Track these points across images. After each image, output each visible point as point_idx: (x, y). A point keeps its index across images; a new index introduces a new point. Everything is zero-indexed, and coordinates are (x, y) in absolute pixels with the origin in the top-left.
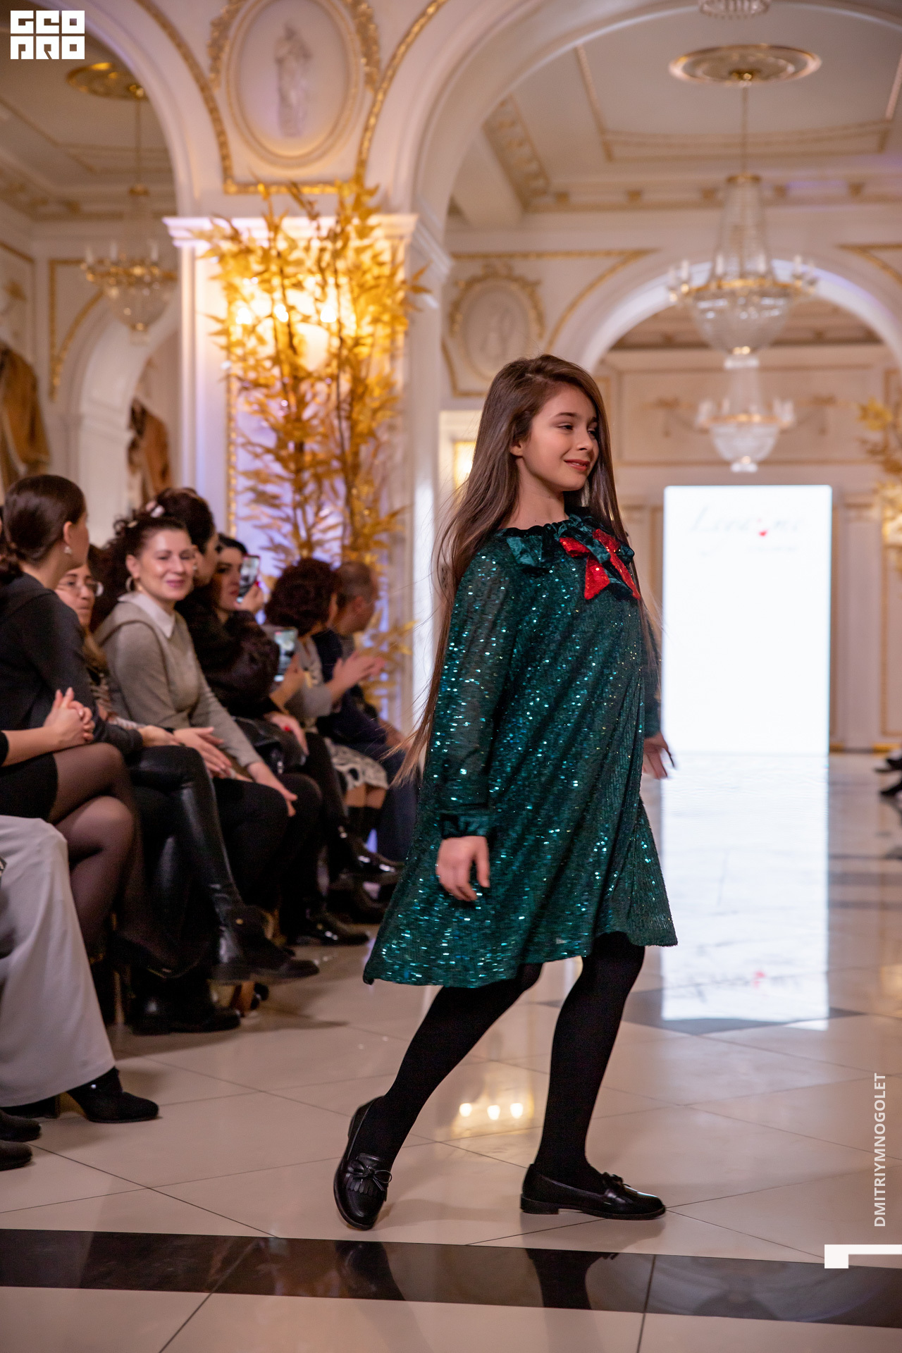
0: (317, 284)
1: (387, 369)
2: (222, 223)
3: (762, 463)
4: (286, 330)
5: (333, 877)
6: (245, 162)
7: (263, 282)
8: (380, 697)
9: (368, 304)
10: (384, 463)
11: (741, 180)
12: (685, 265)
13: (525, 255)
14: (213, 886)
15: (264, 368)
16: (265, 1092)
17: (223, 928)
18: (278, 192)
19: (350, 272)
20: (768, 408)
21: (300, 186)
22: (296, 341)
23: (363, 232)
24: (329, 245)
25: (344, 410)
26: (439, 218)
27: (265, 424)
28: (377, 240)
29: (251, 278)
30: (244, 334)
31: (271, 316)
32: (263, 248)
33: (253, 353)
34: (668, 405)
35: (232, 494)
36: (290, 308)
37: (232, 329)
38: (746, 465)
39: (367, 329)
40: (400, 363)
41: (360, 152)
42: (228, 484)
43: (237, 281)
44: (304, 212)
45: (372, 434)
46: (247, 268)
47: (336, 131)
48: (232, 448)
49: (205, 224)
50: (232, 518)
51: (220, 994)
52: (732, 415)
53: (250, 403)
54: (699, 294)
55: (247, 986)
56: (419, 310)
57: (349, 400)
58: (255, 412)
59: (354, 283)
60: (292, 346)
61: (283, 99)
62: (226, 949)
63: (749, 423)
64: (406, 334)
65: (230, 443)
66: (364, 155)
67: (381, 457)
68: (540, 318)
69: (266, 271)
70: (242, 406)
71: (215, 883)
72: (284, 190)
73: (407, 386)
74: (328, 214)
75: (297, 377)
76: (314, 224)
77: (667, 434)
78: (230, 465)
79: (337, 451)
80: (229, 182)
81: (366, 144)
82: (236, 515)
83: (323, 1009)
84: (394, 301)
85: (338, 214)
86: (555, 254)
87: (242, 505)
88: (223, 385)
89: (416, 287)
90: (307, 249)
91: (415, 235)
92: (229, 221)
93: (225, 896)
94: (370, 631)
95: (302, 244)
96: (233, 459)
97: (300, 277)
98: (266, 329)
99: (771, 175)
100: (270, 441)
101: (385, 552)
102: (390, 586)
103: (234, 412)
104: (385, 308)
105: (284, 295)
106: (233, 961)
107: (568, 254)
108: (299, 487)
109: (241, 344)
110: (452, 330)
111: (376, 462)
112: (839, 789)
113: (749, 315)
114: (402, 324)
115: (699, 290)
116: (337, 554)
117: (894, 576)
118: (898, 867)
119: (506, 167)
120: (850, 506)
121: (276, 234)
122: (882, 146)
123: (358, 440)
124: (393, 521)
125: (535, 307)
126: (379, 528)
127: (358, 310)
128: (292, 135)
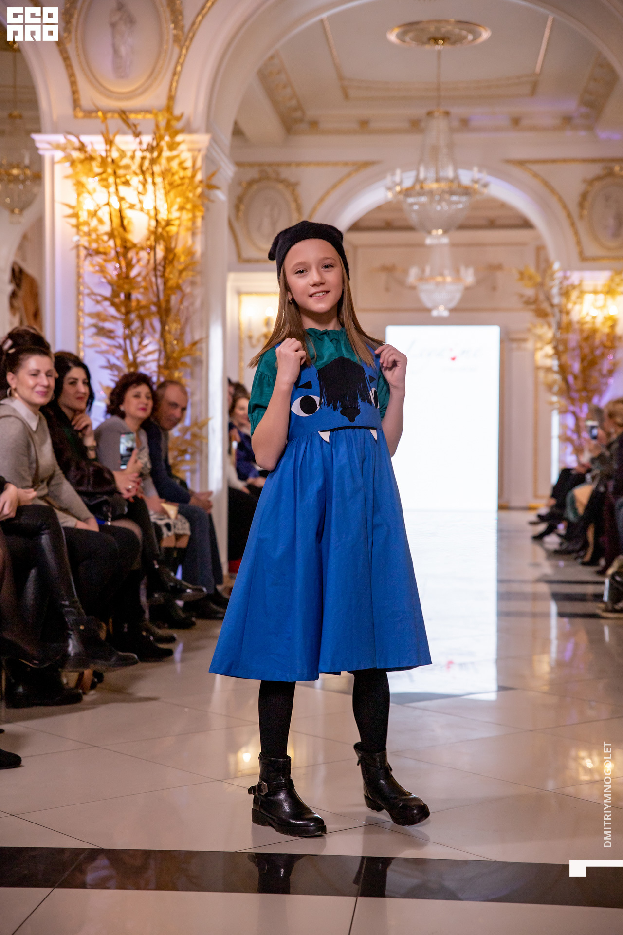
0: (139, 181)
1: (190, 242)
2: (73, 139)
3: (452, 310)
4: (118, 214)
5: (149, 596)
6: (89, 96)
7: (101, 180)
8: (185, 471)
9: (176, 197)
10: (187, 308)
11: (436, 114)
12: (398, 172)
13: (289, 164)
14: (63, 603)
15: (103, 241)
16: (98, 747)
17: (71, 632)
18: (112, 117)
19: (164, 174)
20: (457, 272)
21: (127, 114)
22: (125, 222)
23: (172, 146)
24: (148, 155)
25: (159, 270)
26: (226, 137)
27: (104, 280)
28: (182, 152)
29: (94, 177)
30: (88, 217)
31: (108, 204)
32: (101, 156)
33: (95, 230)
34: (389, 269)
35: (80, 330)
36: (121, 199)
37: (80, 213)
38: (442, 311)
39: (175, 214)
40: (199, 238)
41: (170, 90)
42: (78, 321)
43: (84, 179)
44: (130, 131)
45: (178, 287)
46: (91, 170)
47: (153, 75)
48: (81, 297)
49: (60, 139)
50: (81, 346)
51: (69, 678)
52: (432, 277)
53: (93, 266)
54: (408, 192)
55: (88, 673)
56: (212, 201)
57: (162, 263)
58: (97, 271)
59: (166, 182)
60: (122, 225)
61: (116, 51)
62: (72, 647)
63: (444, 283)
64: (203, 218)
65: (79, 293)
66: (173, 93)
67: (186, 304)
68: (299, 209)
69: (104, 172)
70: (88, 267)
71: (64, 601)
72: (116, 116)
73: (203, 254)
74: (147, 133)
75: (126, 247)
76: (138, 140)
77: (387, 289)
78: (79, 308)
79: (155, 299)
80: (78, 109)
81: (174, 84)
82: (84, 344)
83: (143, 689)
84: (194, 195)
85: (155, 134)
86: (309, 164)
87: (88, 337)
88: (74, 252)
89: (210, 185)
90: (133, 157)
91: (208, 149)
92: (78, 137)
93: (72, 609)
95: (129, 154)
96: (82, 304)
97: (128, 177)
98: (104, 213)
99: (458, 111)
100: (107, 292)
101: (189, 370)
102: (193, 394)
103: (81, 271)
104: (188, 200)
105: (117, 190)
106: (76, 655)
107: (318, 164)
108: (128, 324)
109: (87, 223)
110: (237, 217)
111: (182, 307)
112: (504, 535)
113: (442, 207)
114: (200, 211)
115: (408, 190)
116: (154, 371)
117: (542, 388)
118: (544, 588)
119: (275, 103)
120: (512, 340)
121: (111, 147)
122: (533, 92)
123: (169, 292)
124: (194, 348)
125: (296, 200)
126: (184, 353)
127: (169, 201)
128: (122, 77)
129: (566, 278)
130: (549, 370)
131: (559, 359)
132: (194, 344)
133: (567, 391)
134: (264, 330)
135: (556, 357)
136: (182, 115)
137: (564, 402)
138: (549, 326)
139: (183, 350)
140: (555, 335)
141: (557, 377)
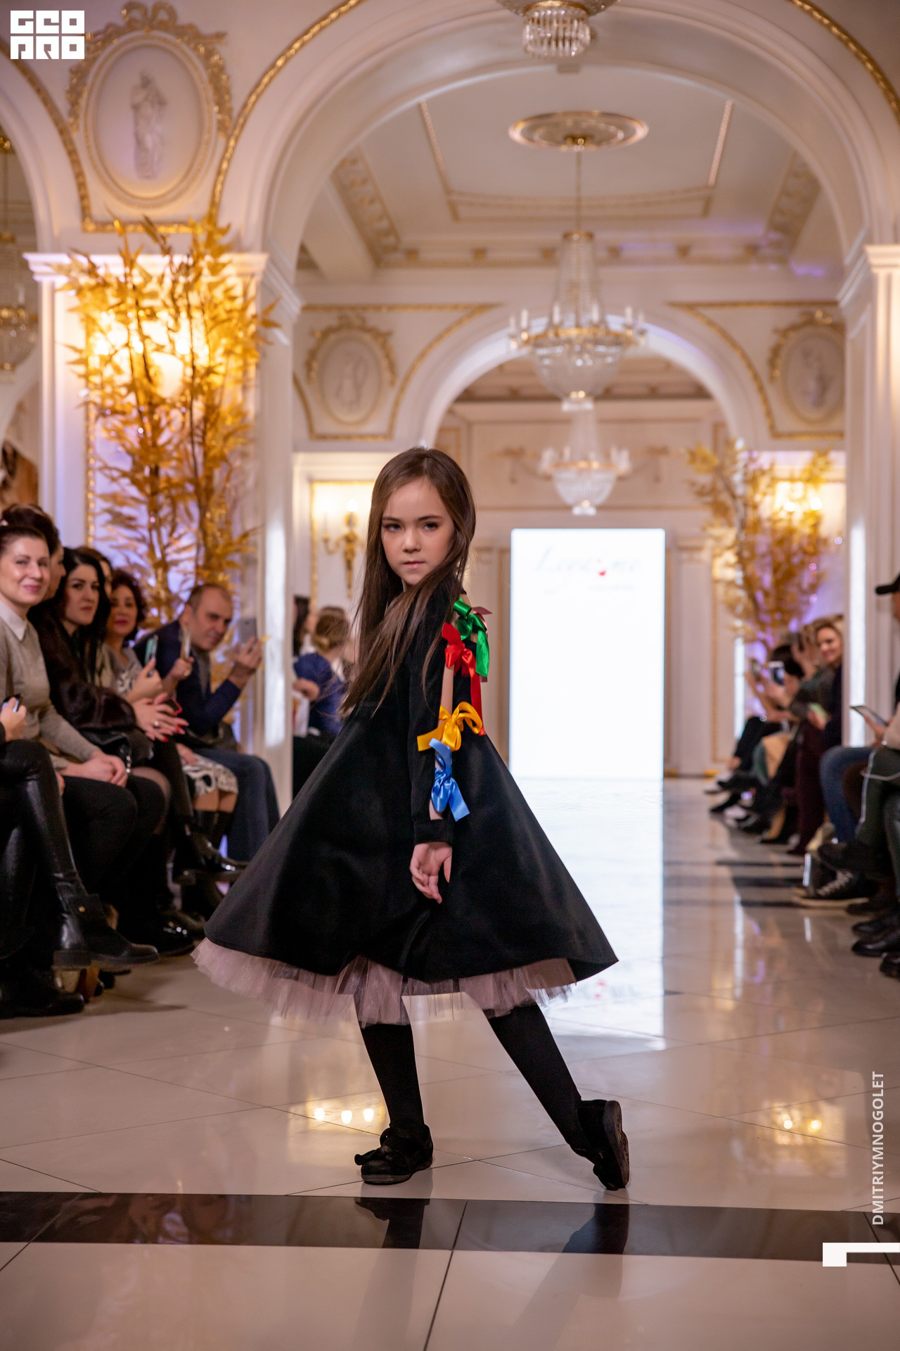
0: (170, 314)
1: (239, 398)
2: (83, 260)
3: (600, 508)
4: (142, 361)
6: (102, 202)
7: (118, 313)
9: (220, 337)
10: (236, 488)
11: (576, 237)
12: (524, 315)
13: (378, 308)
14: (56, 875)
15: (120, 395)
16: (102, 1066)
17: (66, 916)
18: (135, 231)
19: (202, 308)
20: (606, 457)
21: (156, 226)
22: (152, 372)
23: (215, 269)
24: (182, 280)
25: (198, 436)
26: (290, 259)
27: (121, 449)
28: (228, 276)
29: (109, 310)
30: (101, 364)
31: (127, 346)
32: (118, 281)
33: (111, 382)
34: (515, 454)
35: (90, 518)
36: (144, 338)
37: (90, 359)
38: (587, 509)
39: (219, 359)
40: (252, 394)
41: (213, 195)
42: (87, 507)
43: (96, 314)
44: (157, 247)
45: (223, 458)
46: (104, 300)
47: (190, 175)
48: (91, 474)
49: (64, 259)
51: (66, 979)
52: (573, 462)
53: (108, 431)
54: (537, 342)
55: (91, 972)
56: (270, 343)
57: (202, 426)
58: (112, 438)
59: (207, 317)
60: (147, 376)
61: (139, 142)
62: (68, 935)
63: (589, 470)
64: (258, 366)
65: (88, 468)
66: (217, 200)
67: (234, 481)
68: (392, 367)
69: (122, 302)
70: (99, 432)
71: (59, 872)
72: (140, 228)
73: (257, 416)
74: (180, 253)
75: (153, 404)
76: (167, 259)
77: (513, 481)
78: (88, 488)
79: (188, 473)
80: (87, 220)
81: (219, 187)
82: (95, 535)
83: (166, 994)
84: (245, 334)
85: (191, 251)
86: (405, 307)
87: (100, 527)
88: (82, 411)
89: (267, 322)
90: (161, 280)
91: (265, 274)
92: (87, 256)
93: (68, 884)
94: (223, 647)
95: (156, 278)
96: (92, 483)
97: (155, 309)
98: (122, 359)
99: (605, 236)
100: (126, 465)
101: (238, 573)
102: (243, 605)
103: (92, 438)
104: (236, 340)
105: (140, 326)
106: (73, 947)
107: (418, 307)
108: (154, 509)
109: (99, 372)
110: (308, 377)
111: (228, 485)
112: (673, 810)
113: (584, 361)
114: (253, 356)
115: (537, 337)
116: (191, 573)
117: (722, 609)
118: (724, 872)
119: (359, 224)
120: (682, 549)
121: (131, 268)
122: (706, 212)
123: (210, 464)
124: (244, 542)
125: (388, 356)
126: (231, 548)
127: (211, 343)
128: (148, 177)
129: (752, 460)
130: (731, 583)
131: (744, 569)
132: (245, 535)
133: (754, 613)
134: (345, 530)
135: (739, 566)
136: (229, 227)
137: (750, 627)
138: (730, 525)
139: (229, 544)
140: (737, 537)
141: (741, 594)
